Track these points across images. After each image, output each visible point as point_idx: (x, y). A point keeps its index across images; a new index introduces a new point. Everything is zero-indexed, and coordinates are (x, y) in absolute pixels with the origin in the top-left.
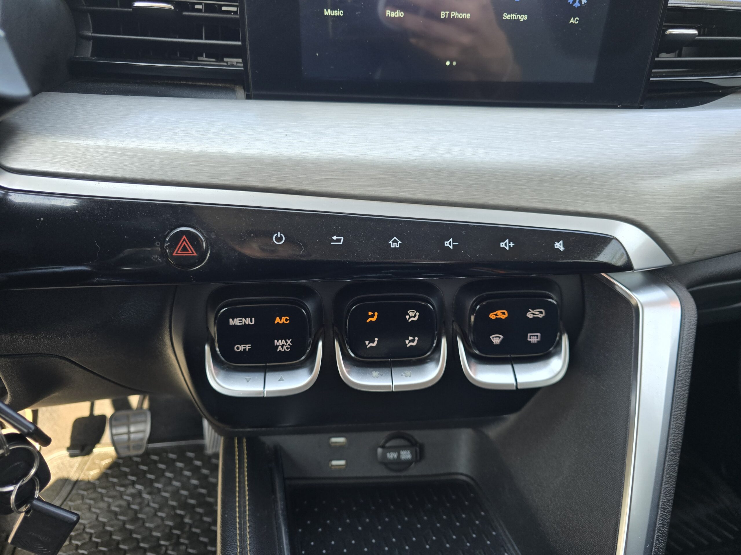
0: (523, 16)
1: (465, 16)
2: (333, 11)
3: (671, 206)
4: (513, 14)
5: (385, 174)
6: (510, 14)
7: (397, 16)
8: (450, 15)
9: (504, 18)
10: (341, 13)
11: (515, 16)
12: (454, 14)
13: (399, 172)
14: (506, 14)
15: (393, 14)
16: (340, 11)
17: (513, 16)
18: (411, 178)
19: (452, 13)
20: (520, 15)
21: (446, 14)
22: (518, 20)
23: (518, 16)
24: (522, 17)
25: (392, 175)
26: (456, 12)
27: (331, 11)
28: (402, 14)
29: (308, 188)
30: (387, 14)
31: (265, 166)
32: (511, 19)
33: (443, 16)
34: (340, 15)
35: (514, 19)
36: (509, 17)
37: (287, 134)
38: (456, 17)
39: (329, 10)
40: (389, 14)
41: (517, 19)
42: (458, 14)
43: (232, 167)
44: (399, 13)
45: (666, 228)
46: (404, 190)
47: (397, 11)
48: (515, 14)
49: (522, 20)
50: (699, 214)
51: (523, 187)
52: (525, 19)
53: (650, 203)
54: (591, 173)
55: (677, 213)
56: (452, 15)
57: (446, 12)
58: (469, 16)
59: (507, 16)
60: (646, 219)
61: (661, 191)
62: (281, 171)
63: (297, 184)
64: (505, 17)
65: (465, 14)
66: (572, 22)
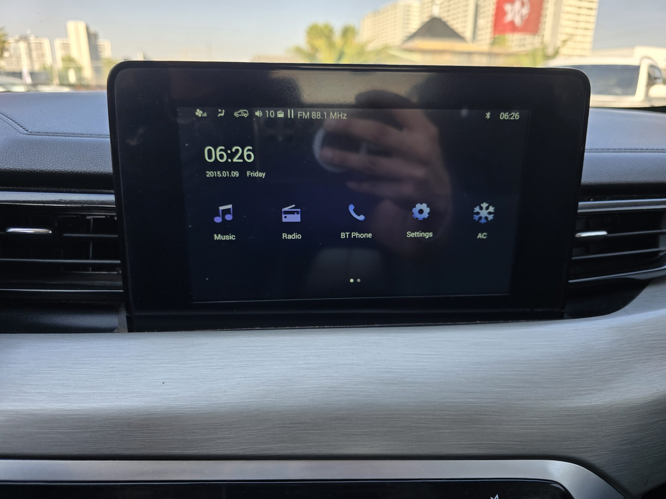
0: (428, 233)
1: (366, 235)
2: (224, 236)
3: (616, 438)
4: (417, 232)
5: (280, 427)
6: (414, 233)
7: (294, 238)
8: (350, 235)
9: (407, 236)
10: (233, 237)
11: (419, 234)
12: (355, 234)
13: (298, 423)
14: (410, 233)
15: (290, 237)
16: (231, 235)
17: (417, 234)
18: (313, 430)
19: (352, 233)
20: (425, 233)
21: (346, 235)
22: (424, 238)
23: (422, 233)
24: (427, 235)
25: (290, 427)
26: (357, 233)
27: (222, 236)
28: (299, 237)
29: (185, 452)
30: (283, 236)
31: (133, 428)
32: (416, 236)
33: (343, 236)
34: (231, 239)
35: (418, 236)
36: (413, 235)
37: (164, 381)
38: (357, 237)
39: (220, 235)
40: (286, 236)
41: (422, 236)
42: (359, 234)
43: (92, 432)
44: (296, 235)
45: (613, 464)
46: (305, 445)
47: (294, 234)
48: (419, 232)
49: (427, 237)
50: (646, 443)
51: (446, 431)
52: (430, 236)
53: (592, 437)
54: (521, 407)
55: (623, 444)
56: (353, 235)
57: (346, 233)
58: (371, 235)
59: (411, 234)
60: (590, 456)
61: (602, 421)
62: (152, 433)
63: (172, 448)
64: (409, 235)
65: (367, 234)
66: (479, 237)
